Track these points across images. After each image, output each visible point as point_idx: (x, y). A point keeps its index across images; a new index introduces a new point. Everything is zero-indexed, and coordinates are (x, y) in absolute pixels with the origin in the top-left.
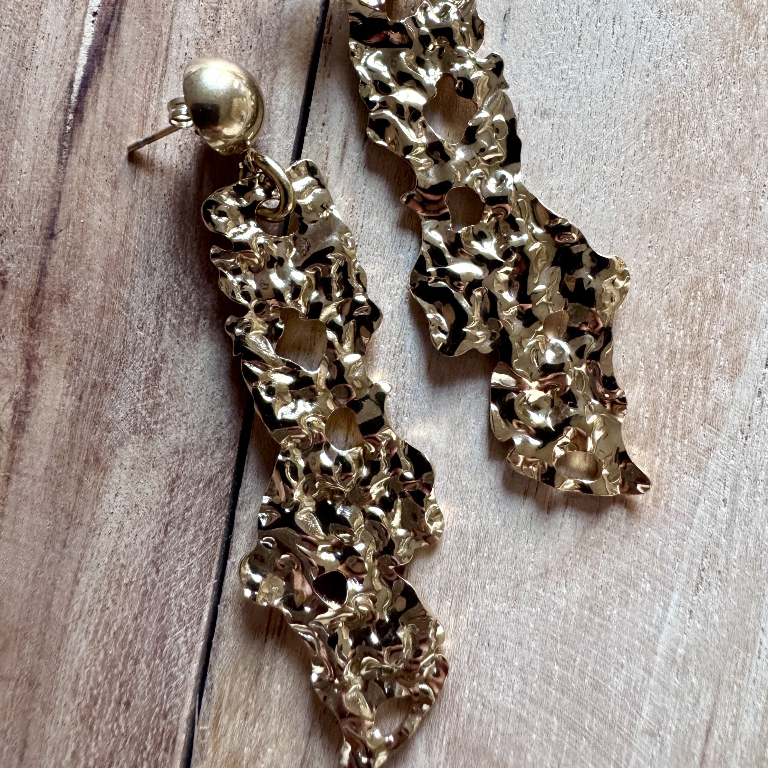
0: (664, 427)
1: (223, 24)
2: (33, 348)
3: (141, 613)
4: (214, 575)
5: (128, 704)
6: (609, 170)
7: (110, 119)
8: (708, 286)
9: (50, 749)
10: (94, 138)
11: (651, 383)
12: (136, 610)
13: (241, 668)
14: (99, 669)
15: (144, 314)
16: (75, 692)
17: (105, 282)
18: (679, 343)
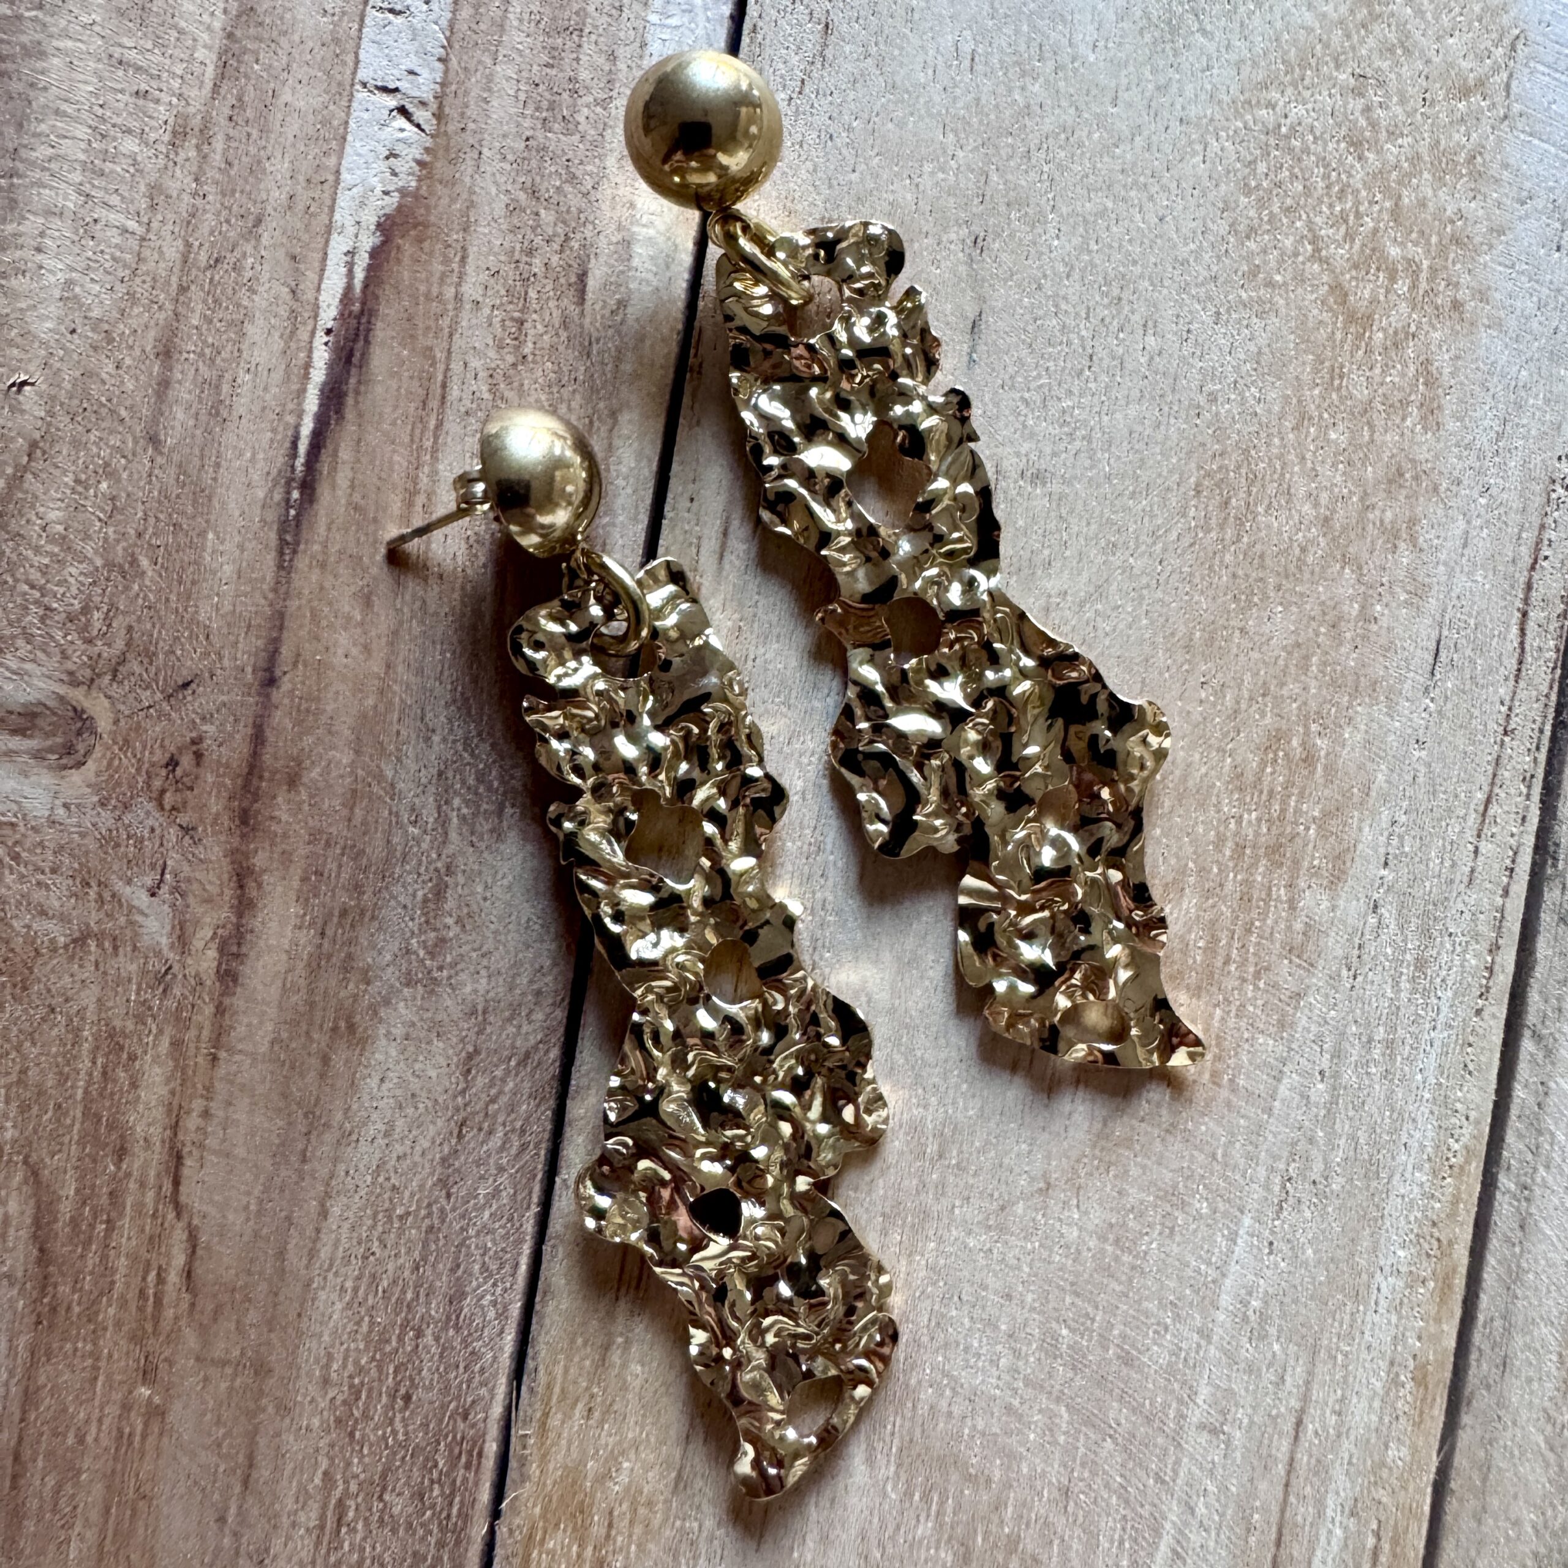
0: (1227, 962)
1: (530, 345)
2: (247, 856)
3: (424, 1259)
4: (535, 1199)
5: (407, 1398)
6: (1138, 564)
7: (357, 498)
8: (1295, 742)
9: (290, 1467)
10: (334, 527)
11: (1208, 894)
12: (416, 1255)
13: (580, 1341)
14: (362, 1346)
15: (417, 801)
16: (326, 1381)
17: (357, 752)
18: (1250, 832)
